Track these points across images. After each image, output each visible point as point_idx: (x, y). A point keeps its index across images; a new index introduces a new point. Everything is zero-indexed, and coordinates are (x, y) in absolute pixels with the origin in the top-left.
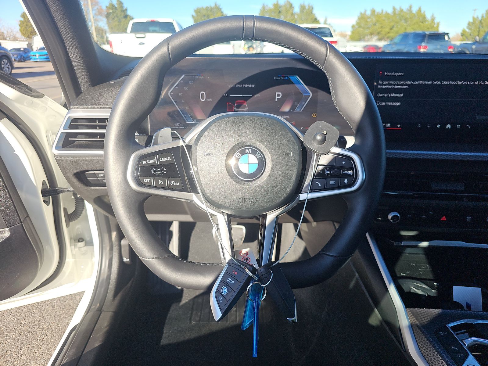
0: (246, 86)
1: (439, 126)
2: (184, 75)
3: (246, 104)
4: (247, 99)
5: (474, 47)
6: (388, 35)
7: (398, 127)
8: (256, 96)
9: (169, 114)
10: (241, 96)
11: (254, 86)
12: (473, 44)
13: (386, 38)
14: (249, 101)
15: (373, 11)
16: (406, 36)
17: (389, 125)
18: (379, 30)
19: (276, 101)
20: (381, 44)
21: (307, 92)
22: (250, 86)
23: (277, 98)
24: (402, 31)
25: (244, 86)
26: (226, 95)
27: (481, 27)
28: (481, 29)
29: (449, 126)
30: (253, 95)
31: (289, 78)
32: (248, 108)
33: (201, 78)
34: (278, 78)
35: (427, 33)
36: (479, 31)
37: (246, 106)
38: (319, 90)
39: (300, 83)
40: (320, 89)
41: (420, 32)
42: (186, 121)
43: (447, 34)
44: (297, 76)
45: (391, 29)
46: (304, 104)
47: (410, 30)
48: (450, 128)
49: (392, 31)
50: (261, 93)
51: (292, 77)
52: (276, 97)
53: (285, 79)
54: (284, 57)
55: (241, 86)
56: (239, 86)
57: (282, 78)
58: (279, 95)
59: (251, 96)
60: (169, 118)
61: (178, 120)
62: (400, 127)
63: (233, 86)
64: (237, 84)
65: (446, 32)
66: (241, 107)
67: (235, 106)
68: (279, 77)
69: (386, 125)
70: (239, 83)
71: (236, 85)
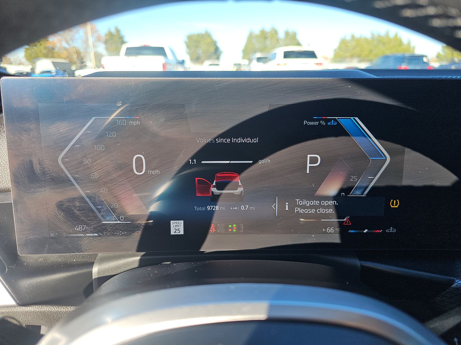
0: (240, 140)
2: (94, 118)
3: (238, 180)
4: (240, 169)
8: (261, 162)
9: (60, 206)
10: (228, 162)
11: (256, 140)
14: (246, 174)
15: (353, 37)
16: (386, 58)
18: (359, 53)
19: (308, 172)
21: (378, 153)
22: (248, 140)
23: (309, 166)
25: (234, 140)
26: (193, 161)
30: (255, 162)
31: (338, 122)
32: (244, 189)
33: (135, 123)
34: (312, 123)
37: (240, 184)
38: (407, 150)
39: (363, 134)
40: (408, 147)
42: (100, 221)
44: (357, 118)
45: (370, 53)
46: (373, 179)
50: (272, 156)
51: (344, 121)
53: (329, 124)
54: (326, 76)
55: (228, 140)
56: (224, 141)
57: (323, 123)
58: (314, 160)
59: (251, 162)
60: (61, 215)
61: (83, 218)
63: (209, 140)
64: (218, 137)
65: (424, 54)
66: (229, 186)
67: (214, 184)
68: (315, 120)
70: (222, 136)
71: (215, 139)
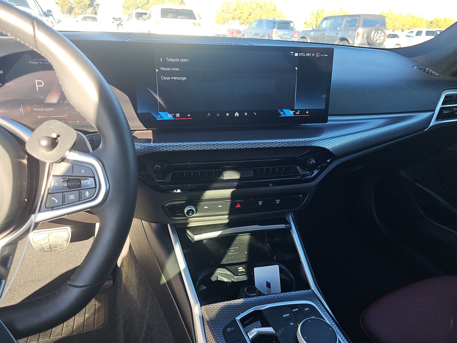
1: (228, 114)
5: (312, 33)
6: (247, 20)
7: (188, 117)
8: (7, 84)
12: (312, 31)
13: (246, 23)
16: (260, 22)
17: (178, 114)
18: (239, 15)
19: (38, 90)
20: (243, 28)
24: (258, 18)
27: (318, 17)
28: (318, 19)
29: (237, 114)
34: (35, 63)
35: (277, 20)
36: (317, 21)
41: (271, 19)
43: (292, 22)
45: (250, 15)
47: (264, 17)
48: (238, 116)
49: (250, 17)
50: (13, 81)
52: (37, 86)
53: (44, 63)
57: (41, 63)
58: (40, 83)
62: (190, 117)
65: (292, 20)
68: (36, 61)
69: (175, 115)
